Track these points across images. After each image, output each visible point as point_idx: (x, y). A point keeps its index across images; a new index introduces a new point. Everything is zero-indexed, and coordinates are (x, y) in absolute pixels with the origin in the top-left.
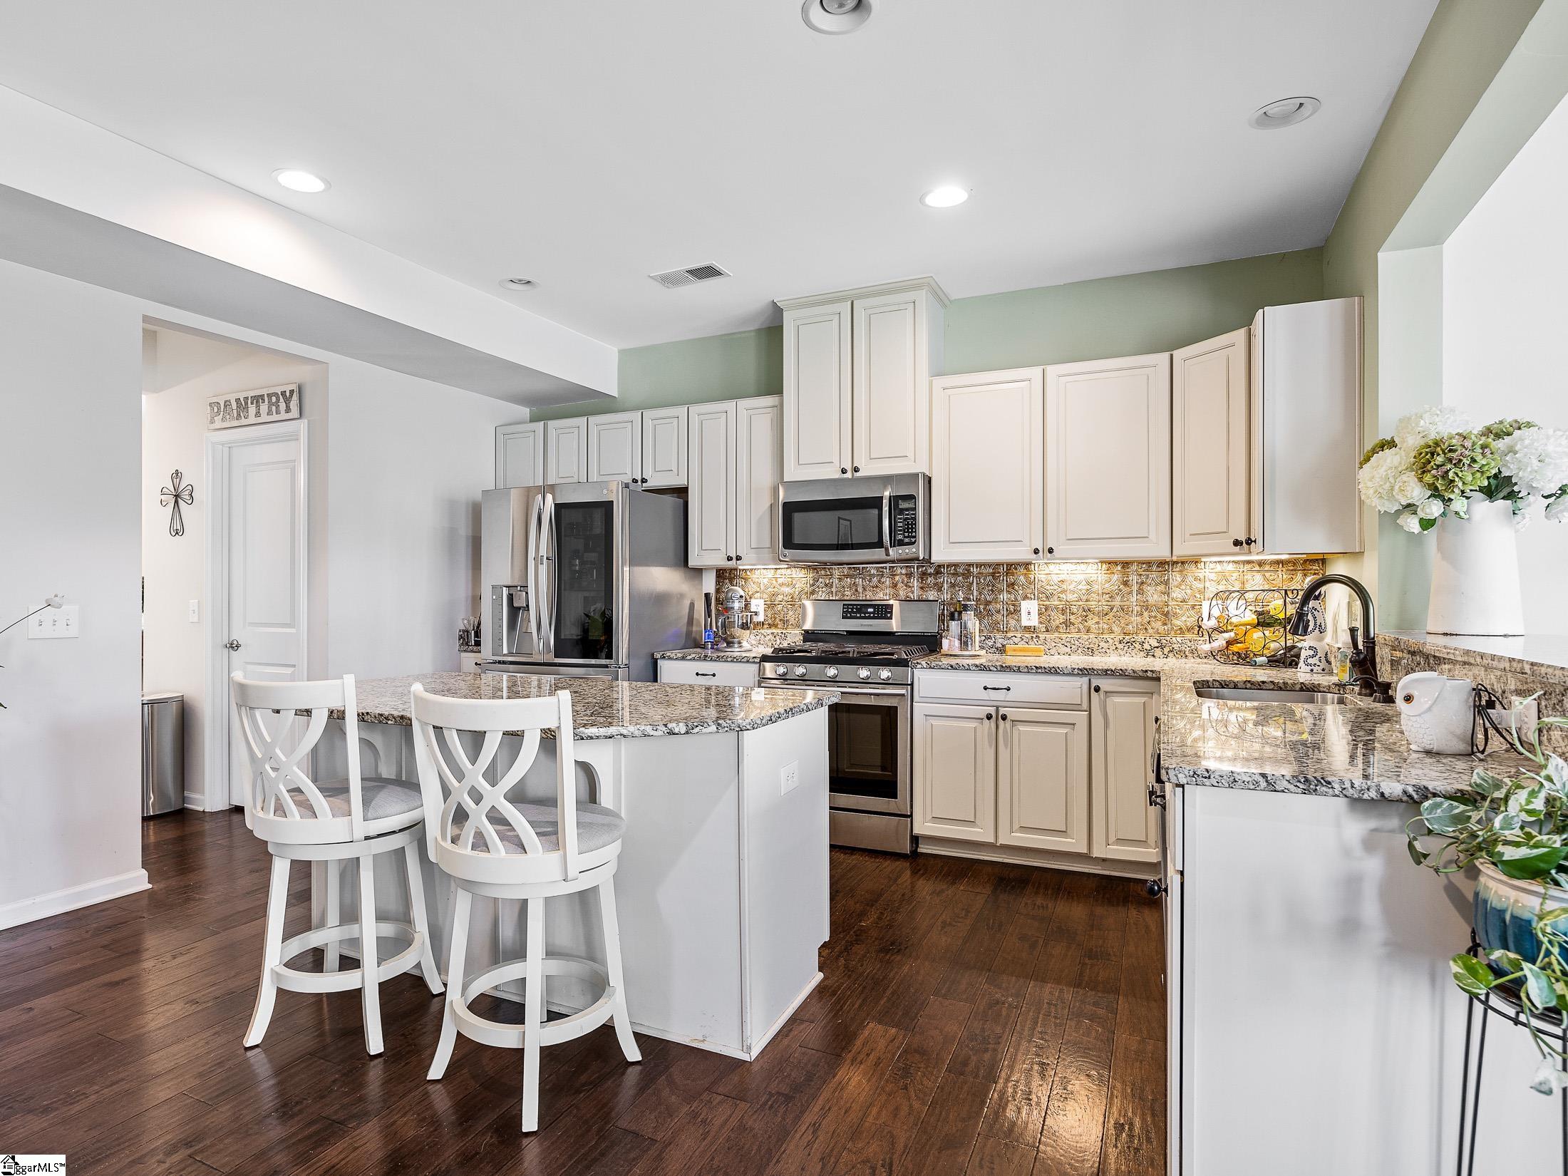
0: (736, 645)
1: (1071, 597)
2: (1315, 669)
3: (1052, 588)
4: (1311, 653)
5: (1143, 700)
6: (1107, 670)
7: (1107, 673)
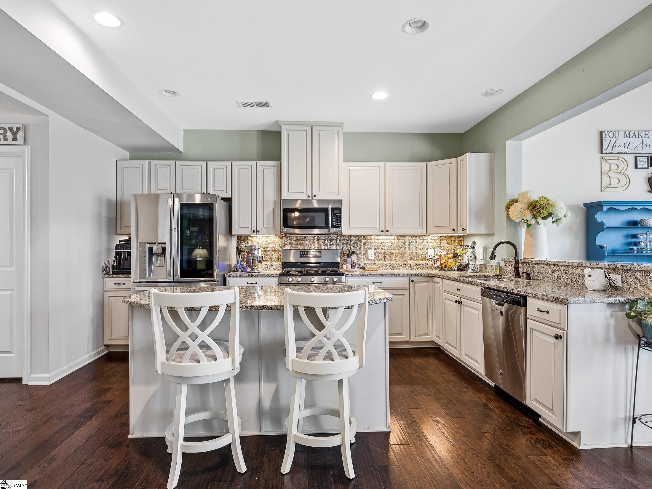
0: (256, 270)
1: (386, 248)
2: (475, 271)
3: (379, 245)
4: (473, 266)
5: (426, 284)
6: (416, 274)
7: (416, 275)
